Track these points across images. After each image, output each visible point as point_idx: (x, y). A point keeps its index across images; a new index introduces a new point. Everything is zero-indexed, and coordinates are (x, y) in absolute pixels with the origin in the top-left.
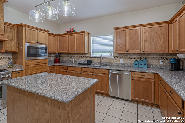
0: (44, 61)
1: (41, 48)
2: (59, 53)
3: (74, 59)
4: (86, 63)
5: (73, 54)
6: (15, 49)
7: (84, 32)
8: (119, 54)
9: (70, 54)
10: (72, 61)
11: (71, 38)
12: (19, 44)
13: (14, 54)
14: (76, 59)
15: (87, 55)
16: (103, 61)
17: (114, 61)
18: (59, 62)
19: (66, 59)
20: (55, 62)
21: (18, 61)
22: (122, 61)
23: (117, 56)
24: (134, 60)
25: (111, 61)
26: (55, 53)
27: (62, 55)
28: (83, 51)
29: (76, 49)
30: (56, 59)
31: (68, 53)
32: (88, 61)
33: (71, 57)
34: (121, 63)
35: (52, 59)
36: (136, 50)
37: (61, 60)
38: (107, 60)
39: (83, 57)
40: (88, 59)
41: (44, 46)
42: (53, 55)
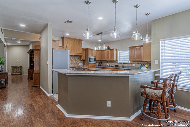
0: (94, 65)
1: (91, 58)
2: (101, 61)
3: (109, 64)
4: (115, 66)
5: (109, 61)
6: (84, 59)
7: (114, 49)
8: (133, 61)
9: (107, 61)
10: (108, 65)
11: (107, 52)
12: (86, 57)
13: (84, 61)
14: (110, 64)
15: (116, 62)
16: (125, 65)
17: (130, 65)
18: (101, 66)
19: (104, 64)
20: (99, 66)
21: (85, 64)
22: (134, 65)
23: (132, 62)
24: (141, 65)
25: (128, 65)
26: (99, 61)
27: (103, 62)
28: (113, 60)
29: (110, 59)
30: (99, 64)
31: (105, 61)
32: (116, 65)
33: (107, 63)
34: (134, 67)
35: (97, 64)
36: (140, 59)
37: (102, 64)
38: (126, 65)
39: (114, 63)
40: (116, 64)
41: (93, 57)
42: (98, 62)
